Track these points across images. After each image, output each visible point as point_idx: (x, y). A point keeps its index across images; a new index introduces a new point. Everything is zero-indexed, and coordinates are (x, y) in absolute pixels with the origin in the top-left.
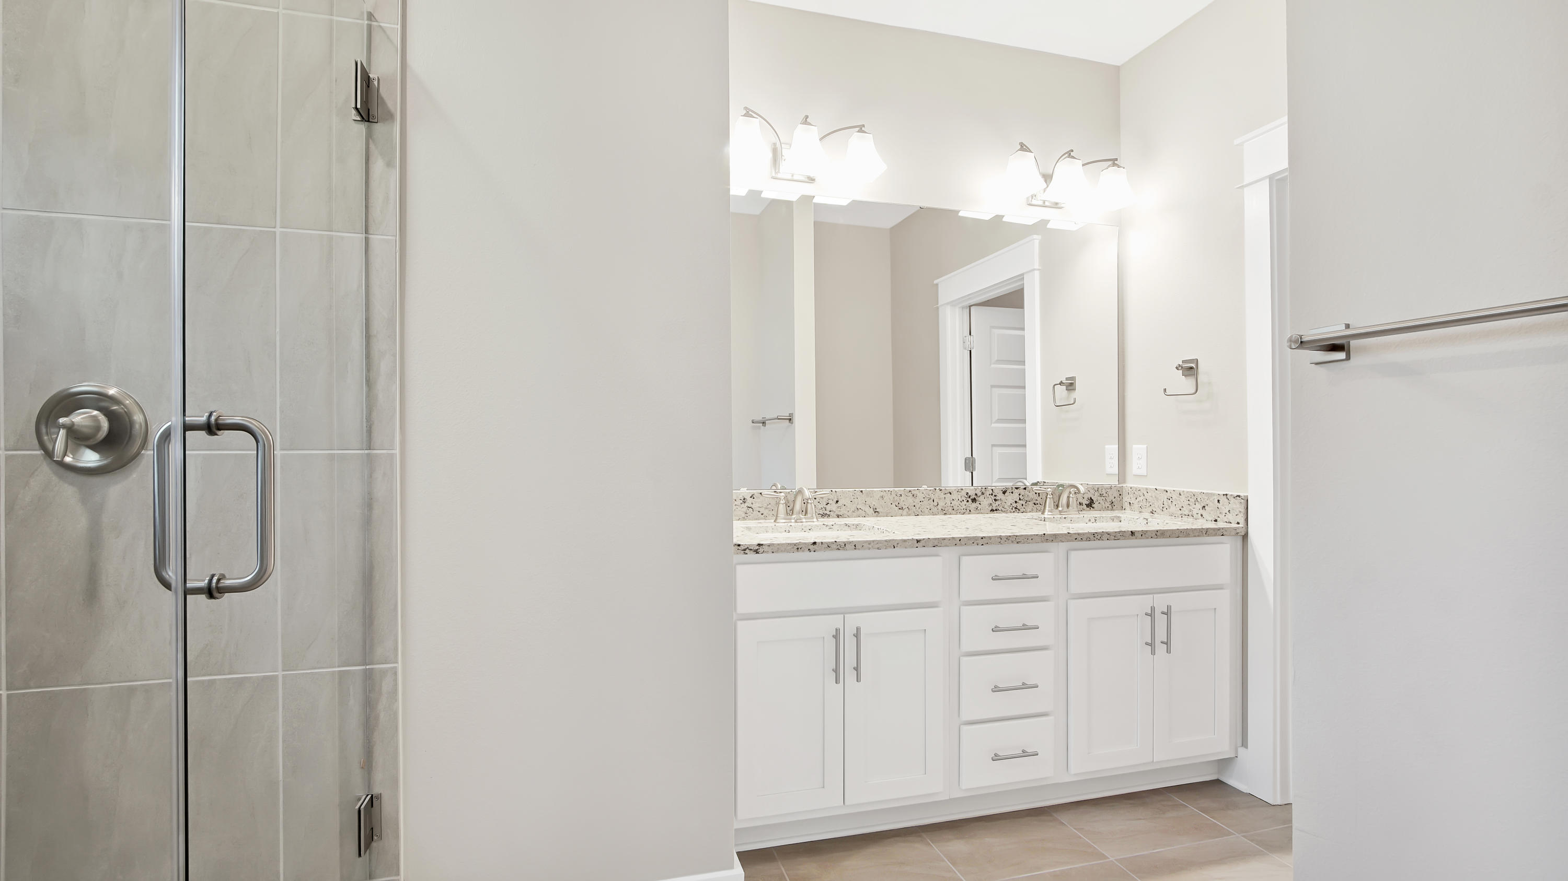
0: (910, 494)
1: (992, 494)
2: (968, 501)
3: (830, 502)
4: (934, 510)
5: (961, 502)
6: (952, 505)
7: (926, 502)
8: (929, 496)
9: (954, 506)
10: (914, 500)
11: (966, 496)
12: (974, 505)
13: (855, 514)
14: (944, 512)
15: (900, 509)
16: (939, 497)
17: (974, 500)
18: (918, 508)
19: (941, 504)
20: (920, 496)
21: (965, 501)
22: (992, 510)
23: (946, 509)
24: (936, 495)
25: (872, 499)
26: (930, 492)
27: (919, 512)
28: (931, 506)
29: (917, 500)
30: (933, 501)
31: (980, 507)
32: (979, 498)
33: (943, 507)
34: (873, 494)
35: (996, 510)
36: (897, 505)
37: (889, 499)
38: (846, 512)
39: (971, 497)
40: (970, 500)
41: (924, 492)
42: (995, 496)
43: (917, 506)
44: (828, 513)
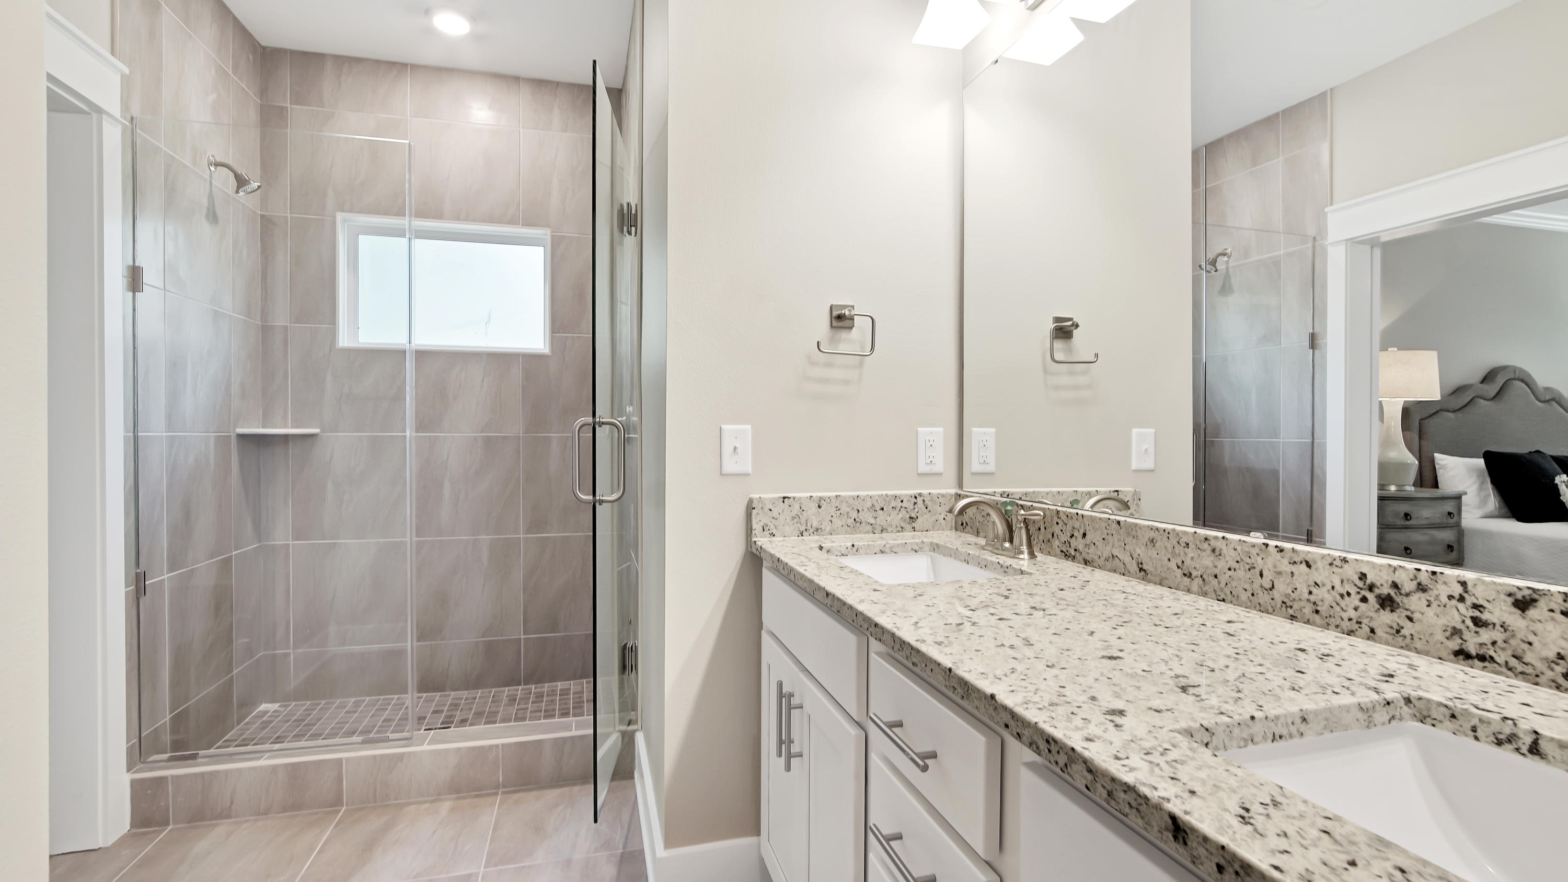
0: (1205, 546)
1: (1462, 599)
2: (1364, 600)
3: (1076, 534)
4: (1264, 598)
5: (1342, 596)
6: (1312, 598)
7: (1241, 573)
8: (1248, 560)
9: (1320, 603)
10: (1216, 563)
11: (1360, 584)
12: (1386, 617)
13: (1109, 565)
14: (1291, 611)
15: (1185, 575)
16: (1275, 567)
17: (1387, 602)
18: (1223, 584)
19: (1282, 587)
20: (1230, 557)
21: (1355, 600)
22: (1462, 654)
23: (1296, 606)
24: (1270, 562)
25: (1135, 540)
26: (1254, 551)
27: (1226, 594)
28: (1256, 586)
29: (1222, 565)
30: (1261, 575)
31: (1408, 628)
32: (1405, 600)
33: (1287, 596)
34: (1136, 531)
35: (1482, 658)
36: (1180, 564)
37: (1166, 548)
38: (1096, 558)
39: (1377, 591)
40: (1371, 597)
41: (1239, 548)
42: (1476, 606)
43: (1223, 579)
44: (1073, 553)
